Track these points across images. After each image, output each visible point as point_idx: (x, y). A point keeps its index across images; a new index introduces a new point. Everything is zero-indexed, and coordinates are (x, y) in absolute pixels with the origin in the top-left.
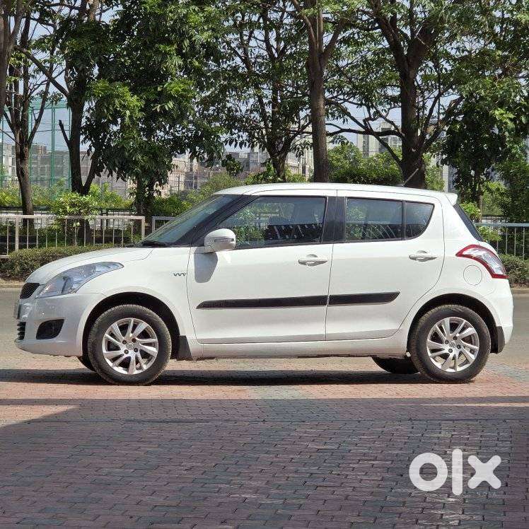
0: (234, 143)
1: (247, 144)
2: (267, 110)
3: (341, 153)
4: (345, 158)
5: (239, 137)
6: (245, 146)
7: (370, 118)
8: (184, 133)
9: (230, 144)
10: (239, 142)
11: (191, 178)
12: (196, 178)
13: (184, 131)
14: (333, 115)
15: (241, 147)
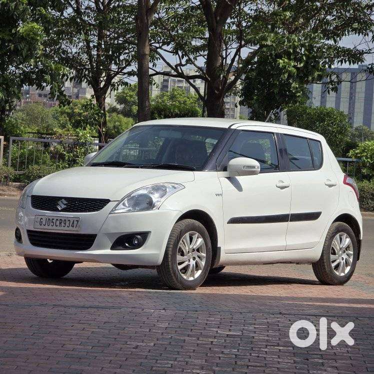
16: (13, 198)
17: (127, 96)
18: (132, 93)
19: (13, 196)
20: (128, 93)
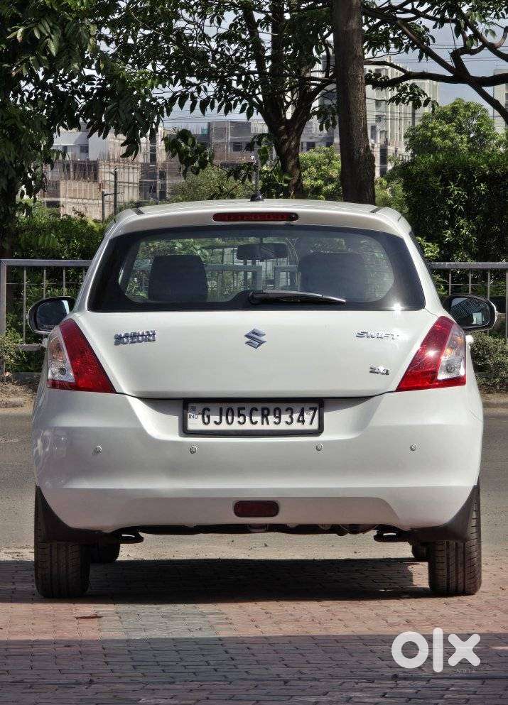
0: (189, 102)
1: (217, 104)
2: (262, 36)
3: (449, 120)
4: (460, 130)
5: (199, 90)
6: (212, 107)
7: (466, 50)
8: (76, 85)
9: (181, 105)
10: (199, 100)
11: (153, 176)
12: (163, 176)
13: (75, 81)
14: (398, 43)
15: (203, 109)
16: (13, 411)
17: (433, 135)
18: (446, 128)
19: (15, 406)
20: (435, 128)
